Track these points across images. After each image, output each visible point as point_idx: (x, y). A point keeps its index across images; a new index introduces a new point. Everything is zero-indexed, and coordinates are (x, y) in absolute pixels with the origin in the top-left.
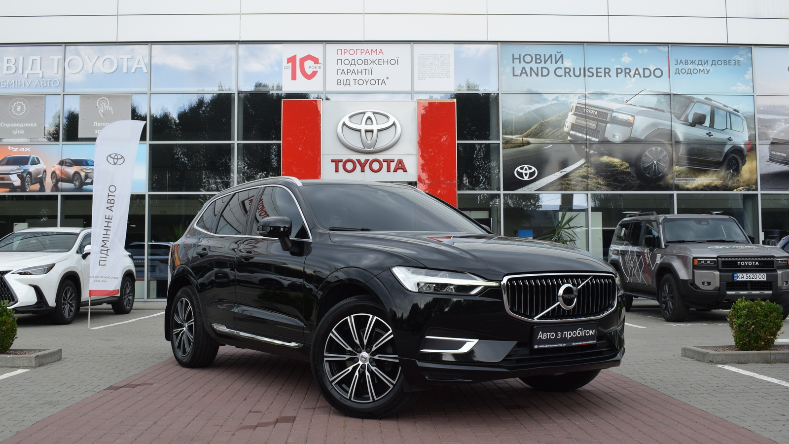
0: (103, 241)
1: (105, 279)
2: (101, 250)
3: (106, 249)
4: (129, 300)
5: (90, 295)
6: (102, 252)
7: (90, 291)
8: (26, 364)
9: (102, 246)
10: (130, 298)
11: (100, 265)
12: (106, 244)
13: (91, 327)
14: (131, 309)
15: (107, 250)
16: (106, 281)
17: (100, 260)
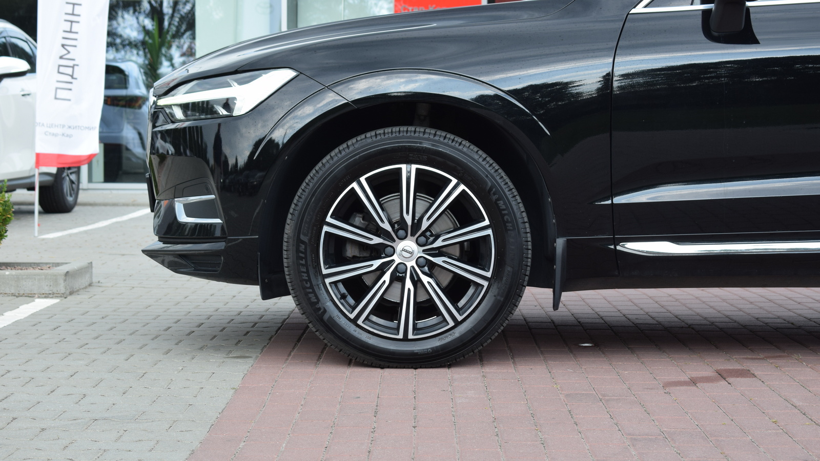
0: (63, 46)
1: (69, 132)
2: (59, 66)
3: (71, 63)
4: (72, 182)
5: (38, 164)
6: (62, 69)
7: (38, 155)
8: (46, 290)
9: (61, 58)
10: (73, 177)
11: (56, 98)
12: (69, 52)
13: (40, 233)
14: (75, 203)
15: (73, 67)
16: (69, 136)
17: (57, 89)
